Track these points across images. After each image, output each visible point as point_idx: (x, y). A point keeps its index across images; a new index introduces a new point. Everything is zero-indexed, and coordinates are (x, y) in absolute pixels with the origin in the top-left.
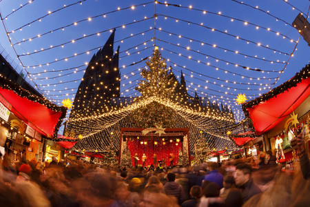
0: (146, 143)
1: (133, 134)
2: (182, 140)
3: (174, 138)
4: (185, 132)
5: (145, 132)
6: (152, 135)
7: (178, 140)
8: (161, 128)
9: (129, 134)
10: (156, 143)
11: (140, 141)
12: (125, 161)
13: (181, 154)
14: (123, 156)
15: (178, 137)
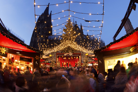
0: (65, 58)
1: (61, 55)
2: (79, 57)
3: (76, 57)
4: (80, 54)
5: (65, 55)
6: (68, 55)
7: (77, 57)
8: (71, 53)
9: (59, 55)
10: (69, 58)
11: (63, 58)
12: (58, 65)
13: (78, 62)
14: (58, 64)
15: (77, 56)
